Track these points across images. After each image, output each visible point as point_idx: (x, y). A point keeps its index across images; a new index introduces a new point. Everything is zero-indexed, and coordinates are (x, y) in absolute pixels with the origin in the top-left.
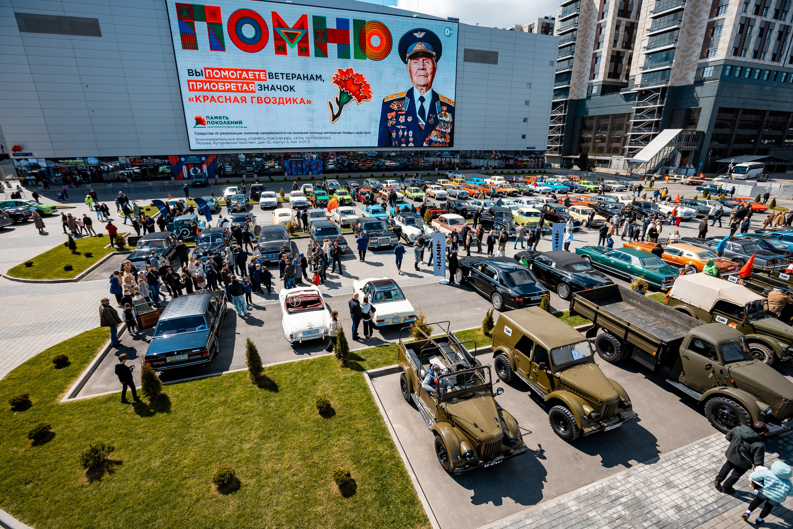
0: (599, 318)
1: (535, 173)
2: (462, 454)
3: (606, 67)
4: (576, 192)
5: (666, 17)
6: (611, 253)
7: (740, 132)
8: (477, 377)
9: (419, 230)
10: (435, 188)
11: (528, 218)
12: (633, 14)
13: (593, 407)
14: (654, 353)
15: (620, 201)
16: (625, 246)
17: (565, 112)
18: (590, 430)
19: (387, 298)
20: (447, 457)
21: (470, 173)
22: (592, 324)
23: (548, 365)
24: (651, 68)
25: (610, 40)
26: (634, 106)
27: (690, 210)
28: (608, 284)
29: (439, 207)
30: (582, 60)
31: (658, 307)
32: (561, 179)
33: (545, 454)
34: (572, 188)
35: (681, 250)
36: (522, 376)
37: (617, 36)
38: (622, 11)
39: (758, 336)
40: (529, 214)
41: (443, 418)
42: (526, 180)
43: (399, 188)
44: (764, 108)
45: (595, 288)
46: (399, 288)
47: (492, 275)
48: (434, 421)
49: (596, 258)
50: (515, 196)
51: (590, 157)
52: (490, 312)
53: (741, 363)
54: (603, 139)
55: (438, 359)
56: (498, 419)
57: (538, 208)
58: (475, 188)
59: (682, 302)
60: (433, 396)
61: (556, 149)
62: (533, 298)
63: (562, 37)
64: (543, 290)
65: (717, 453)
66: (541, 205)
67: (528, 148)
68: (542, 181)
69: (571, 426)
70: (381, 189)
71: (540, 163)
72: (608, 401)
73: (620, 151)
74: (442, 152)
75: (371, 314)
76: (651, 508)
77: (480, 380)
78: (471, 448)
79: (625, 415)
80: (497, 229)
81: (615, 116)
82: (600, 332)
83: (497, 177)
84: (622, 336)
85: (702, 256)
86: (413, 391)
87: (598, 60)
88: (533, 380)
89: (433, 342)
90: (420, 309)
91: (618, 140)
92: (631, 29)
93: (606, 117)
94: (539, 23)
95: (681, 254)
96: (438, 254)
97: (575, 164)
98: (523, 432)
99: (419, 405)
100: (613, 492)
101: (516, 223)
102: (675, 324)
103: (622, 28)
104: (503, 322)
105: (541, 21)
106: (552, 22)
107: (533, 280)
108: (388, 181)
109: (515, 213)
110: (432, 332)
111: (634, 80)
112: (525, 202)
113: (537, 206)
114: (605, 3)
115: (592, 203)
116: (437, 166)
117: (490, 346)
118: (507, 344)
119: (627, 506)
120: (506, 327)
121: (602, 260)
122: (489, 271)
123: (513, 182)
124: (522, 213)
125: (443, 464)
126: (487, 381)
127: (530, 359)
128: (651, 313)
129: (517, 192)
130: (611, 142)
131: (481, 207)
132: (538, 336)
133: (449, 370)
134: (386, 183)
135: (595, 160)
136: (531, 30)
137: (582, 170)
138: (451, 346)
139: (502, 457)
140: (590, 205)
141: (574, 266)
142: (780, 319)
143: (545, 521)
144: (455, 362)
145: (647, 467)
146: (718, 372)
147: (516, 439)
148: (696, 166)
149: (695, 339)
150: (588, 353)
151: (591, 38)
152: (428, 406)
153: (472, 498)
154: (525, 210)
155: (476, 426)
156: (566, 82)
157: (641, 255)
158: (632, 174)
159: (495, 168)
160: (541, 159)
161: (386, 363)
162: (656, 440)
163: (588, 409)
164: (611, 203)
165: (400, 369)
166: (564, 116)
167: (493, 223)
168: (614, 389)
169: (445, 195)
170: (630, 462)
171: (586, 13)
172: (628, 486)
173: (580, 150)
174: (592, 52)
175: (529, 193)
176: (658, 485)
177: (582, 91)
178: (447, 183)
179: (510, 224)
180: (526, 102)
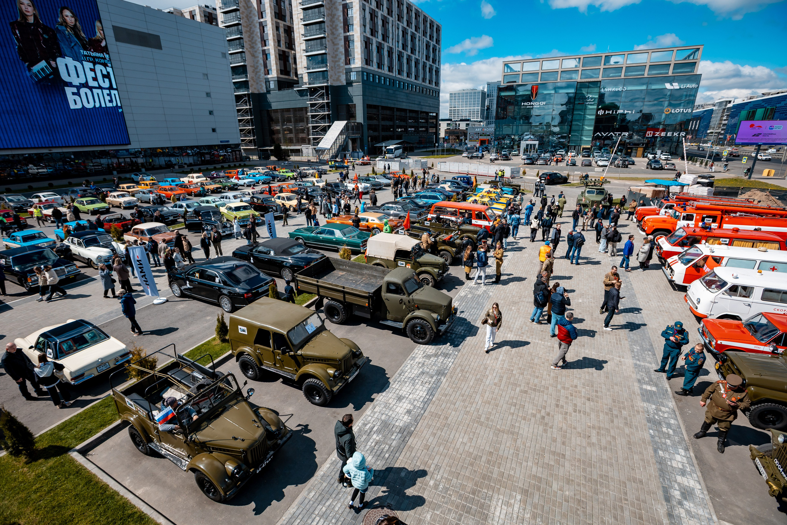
0: (321, 290)
1: (235, 167)
2: (230, 474)
3: (276, 64)
4: (278, 181)
5: (314, 26)
6: (318, 231)
7: (383, 123)
8: (223, 388)
9: (108, 250)
10: (118, 196)
11: (237, 212)
12: (288, 18)
13: (334, 368)
14: (367, 304)
15: (316, 184)
16: (328, 222)
17: (250, 105)
18: (338, 387)
19: (79, 345)
20: (215, 488)
21: (162, 173)
22: (317, 297)
23: (289, 347)
24: (313, 69)
25: (274, 40)
26: (307, 100)
27: (366, 184)
28: (321, 258)
29: (130, 217)
30: (253, 56)
31: (361, 267)
32: (261, 170)
33: (309, 428)
34: (274, 178)
35: (367, 217)
36: (270, 367)
37: (278, 36)
38: (278, 14)
39: (423, 269)
40: (238, 209)
41: (196, 450)
42: (227, 175)
43: (61, 201)
44: (392, 106)
45: (312, 264)
46: (95, 327)
47: (213, 278)
48: (187, 459)
49: (308, 238)
50: (220, 192)
51: (283, 147)
52: (220, 317)
53: (418, 291)
54: (290, 131)
55: (173, 390)
56: (257, 420)
57: (246, 202)
58: (171, 190)
59: (376, 258)
60: (177, 434)
61: (250, 141)
62: (260, 290)
63: (229, 30)
64: (269, 279)
65: (421, 360)
66: (248, 198)
67: (221, 142)
68: (243, 174)
69: (323, 392)
70: (31, 206)
71: (238, 156)
72: (344, 357)
73: (307, 141)
74: (117, 151)
75: (57, 375)
76: (394, 423)
77: (227, 390)
78: (237, 462)
79: (360, 362)
80: (207, 230)
81: (295, 110)
82: (325, 301)
83: (195, 175)
84: (342, 299)
85: (380, 219)
86: (151, 440)
87: (268, 56)
88: (280, 366)
89: (159, 375)
90: (133, 342)
91: (302, 131)
92: (289, 31)
93: (288, 110)
94: (200, 11)
95: (367, 221)
96: (141, 272)
97: (272, 155)
98: (283, 419)
99: (163, 452)
100: (368, 427)
101: (228, 220)
102: (375, 277)
103: (282, 30)
104: (235, 323)
105: (202, 9)
106: (214, 12)
107: (257, 272)
108: (41, 194)
109: (223, 210)
110: (157, 364)
111: (302, 78)
112: (232, 198)
113: (244, 199)
114: (261, 3)
115: (293, 189)
116: (114, 169)
117: (230, 352)
118: (246, 344)
119: (378, 432)
120: (239, 327)
121: (313, 239)
122: (209, 276)
123: (215, 178)
124: (230, 209)
125: (213, 497)
126: (235, 388)
127: (271, 349)
128: (358, 274)
129: (220, 188)
130: (298, 133)
131: (184, 209)
132: (272, 325)
133: (189, 396)
134: (38, 197)
135: (288, 150)
136: (193, 17)
137: (279, 160)
138: (184, 369)
139: (272, 453)
140: (292, 192)
141: (290, 250)
142: (431, 253)
143: (325, 484)
144: (193, 384)
145: (384, 394)
146: (407, 303)
147: (279, 429)
148: (363, 150)
149: (389, 284)
150: (319, 324)
151: (256, 35)
152: (175, 447)
153: (254, 510)
154: (233, 205)
155: (235, 439)
156: (244, 76)
157: (341, 227)
158: (320, 160)
159: (190, 165)
160: (237, 152)
161: (103, 426)
162: (385, 370)
163: (331, 371)
164: (310, 187)
165: (125, 423)
166: (250, 109)
167: (201, 224)
168: (346, 345)
169: (134, 202)
170: (372, 397)
171: (246, 9)
172: (376, 416)
173: (272, 143)
174: (261, 49)
175: (234, 188)
176: (394, 403)
177: (261, 85)
178: (134, 187)
179: (221, 222)
180: (207, 94)
